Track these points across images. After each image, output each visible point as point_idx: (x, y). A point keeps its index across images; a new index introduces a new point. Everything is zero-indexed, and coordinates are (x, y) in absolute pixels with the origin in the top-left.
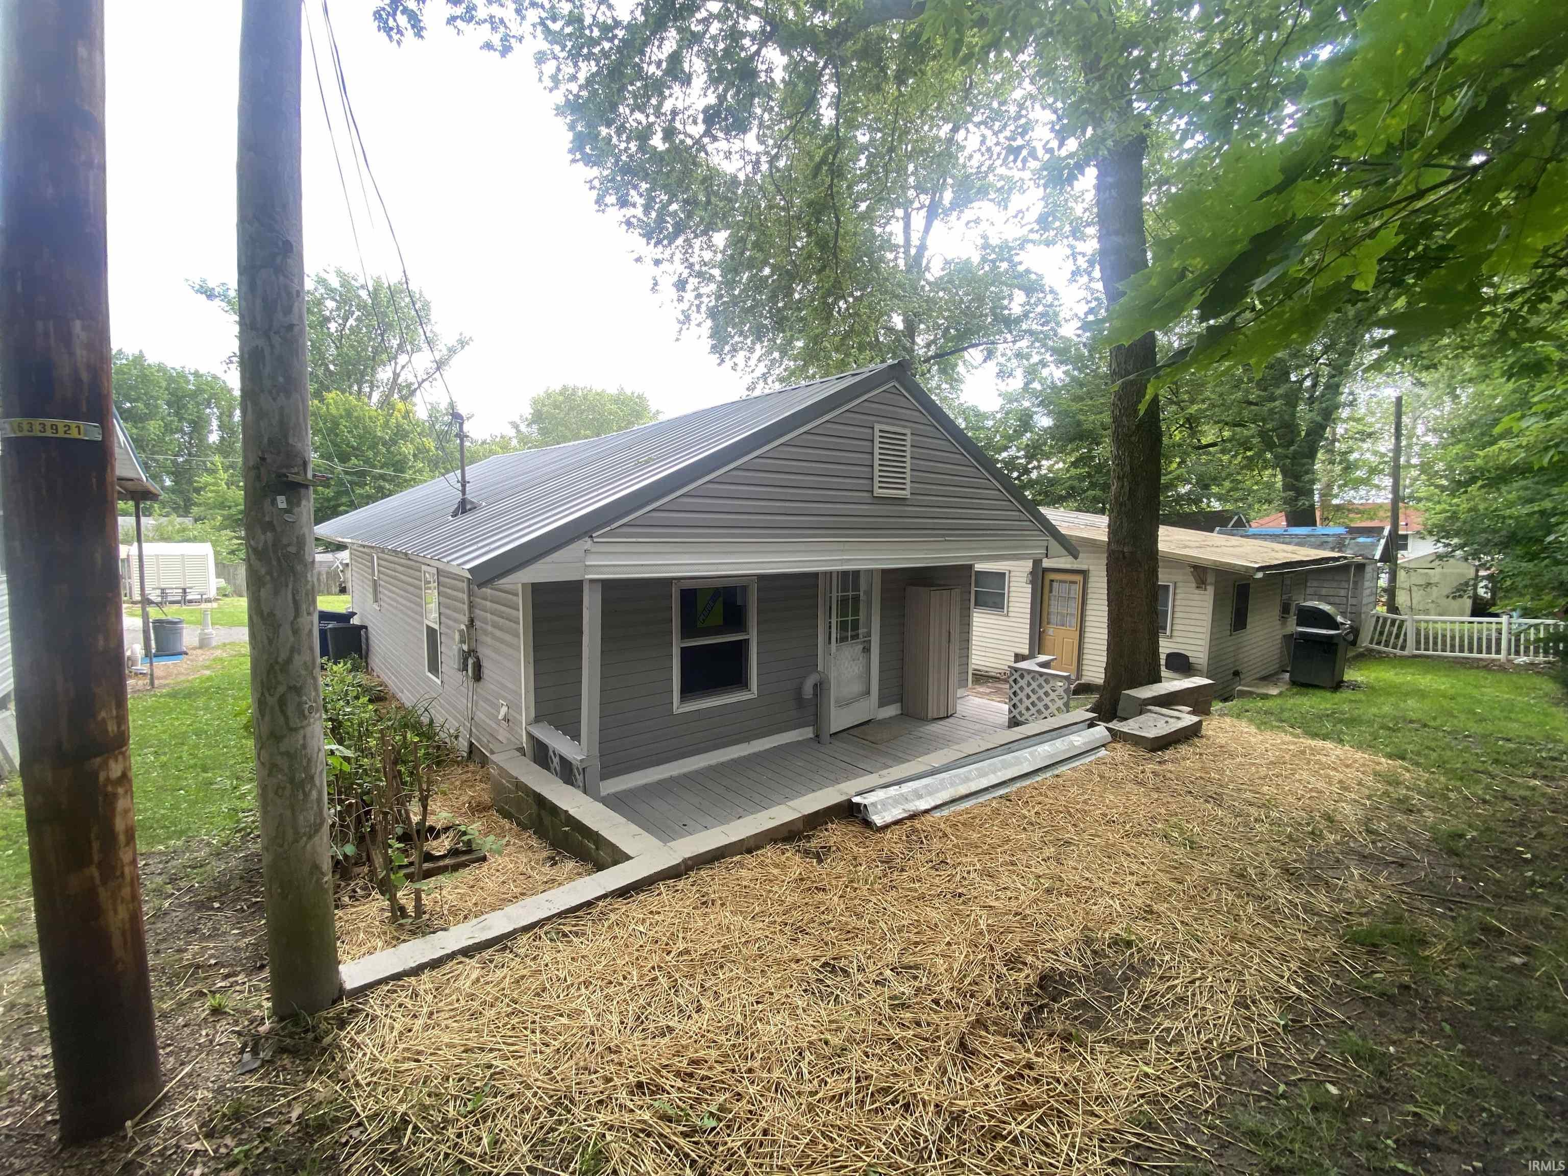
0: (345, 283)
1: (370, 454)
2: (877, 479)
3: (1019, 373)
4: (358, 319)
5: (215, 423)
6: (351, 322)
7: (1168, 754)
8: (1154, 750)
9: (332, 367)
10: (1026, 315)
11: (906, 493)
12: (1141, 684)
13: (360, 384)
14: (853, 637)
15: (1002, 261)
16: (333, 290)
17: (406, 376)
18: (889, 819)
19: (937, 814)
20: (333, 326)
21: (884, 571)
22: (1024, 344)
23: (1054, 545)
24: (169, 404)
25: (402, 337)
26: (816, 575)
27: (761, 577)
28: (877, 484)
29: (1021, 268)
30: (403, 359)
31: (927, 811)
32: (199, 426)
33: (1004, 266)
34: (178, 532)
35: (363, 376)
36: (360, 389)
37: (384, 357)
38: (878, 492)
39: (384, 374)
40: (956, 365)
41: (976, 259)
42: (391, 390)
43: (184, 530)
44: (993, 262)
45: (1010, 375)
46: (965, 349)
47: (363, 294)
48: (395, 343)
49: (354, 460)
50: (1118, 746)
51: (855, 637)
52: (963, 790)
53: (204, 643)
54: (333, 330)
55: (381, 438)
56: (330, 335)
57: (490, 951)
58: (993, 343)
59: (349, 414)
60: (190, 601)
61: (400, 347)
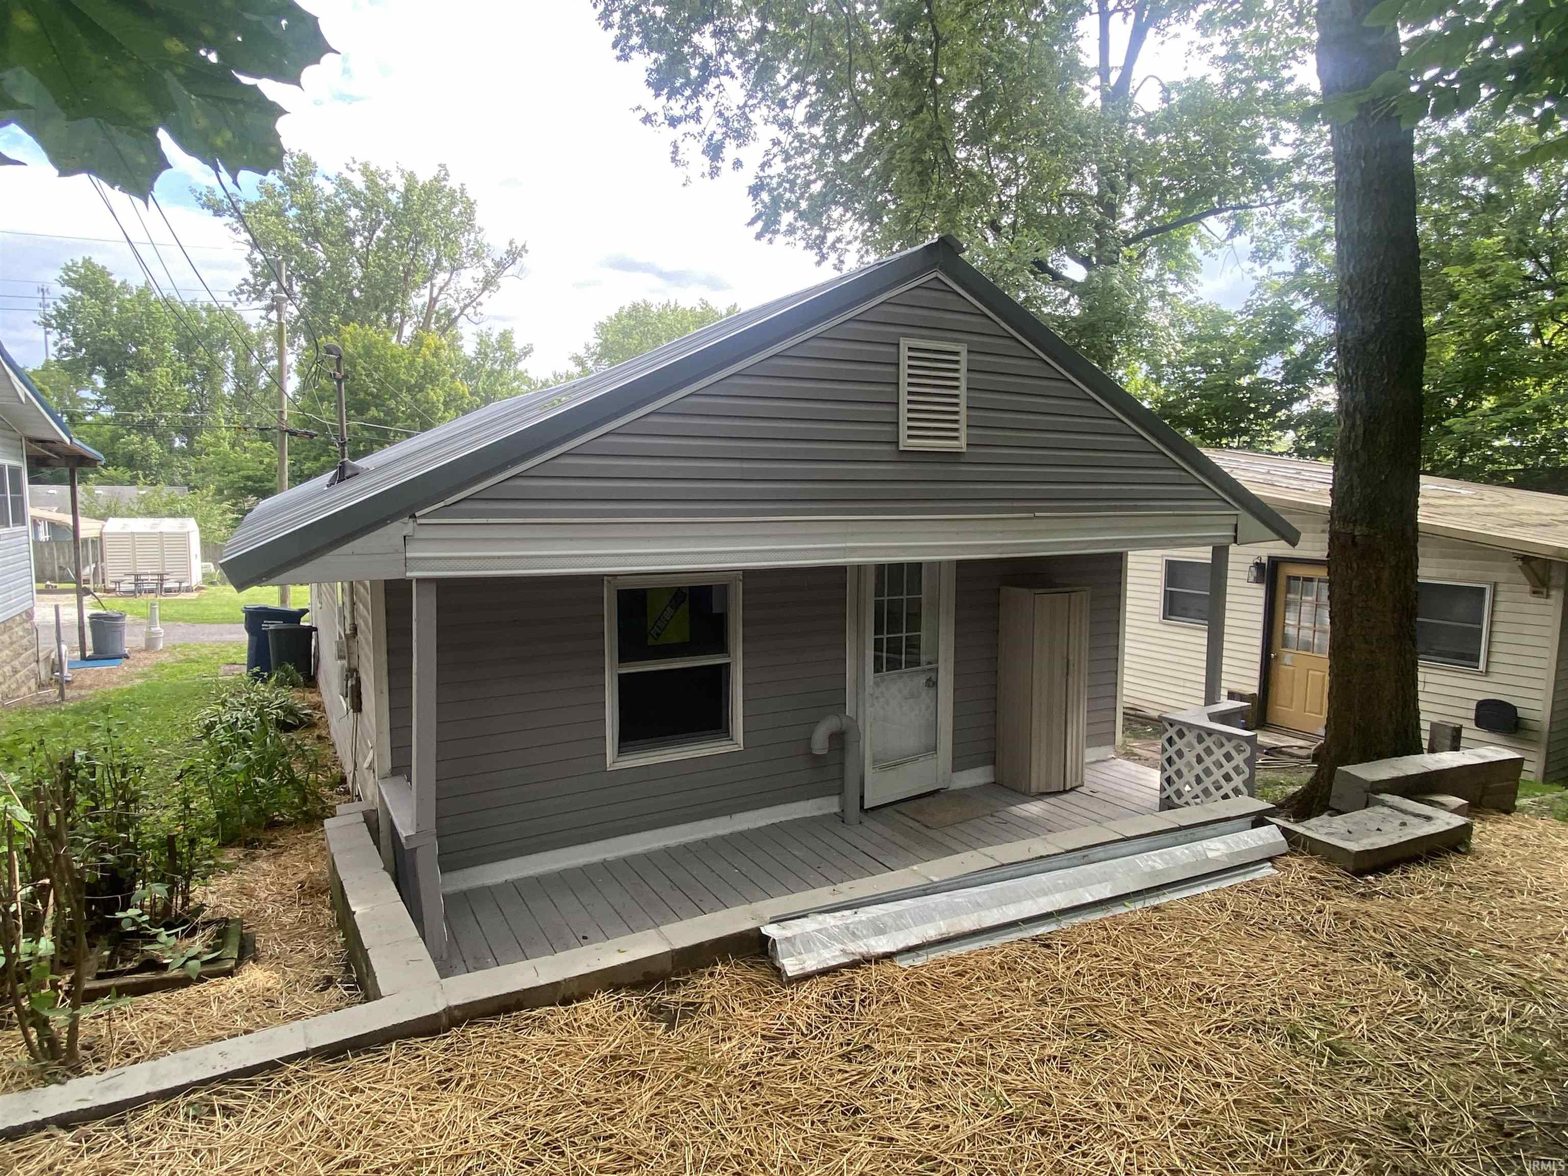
0: (372, 184)
1: (392, 403)
2: (904, 423)
3: (1287, 250)
4: (387, 231)
5: (230, 368)
6: (379, 233)
7: (1388, 881)
8: (1360, 873)
9: (357, 294)
10: (1298, 161)
11: (961, 444)
12: (1381, 756)
13: (389, 311)
14: (909, 664)
15: (1260, 79)
16: (356, 194)
17: (446, 301)
18: (811, 965)
19: (904, 963)
20: (358, 241)
21: (959, 563)
22: (1294, 205)
23: (1249, 522)
24: (179, 347)
25: (438, 252)
26: (841, 570)
27: (748, 574)
28: (903, 432)
29: (1290, 88)
30: (441, 278)
31: (889, 956)
32: (210, 372)
33: (1265, 85)
34: (166, 504)
35: (393, 303)
36: (390, 319)
37: (418, 278)
38: (905, 443)
39: (419, 299)
40: (1186, 244)
41: (1216, 77)
42: (427, 320)
43: (173, 502)
44: (1246, 81)
45: (1273, 255)
46: (1198, 218)
47: (394, 197)
48: (431, 258)
49: (373, 412)
50: (1295, 861)
51: (914, 663)
52: (968, 923)
53: (150, 645)
54: (357, 245)
55: (405, 382)
56: (354, 252)
57: (100, 1124)
58: (1245, 207)
59: (368, 352)
60: (168, 590)
61: (438, 262)
